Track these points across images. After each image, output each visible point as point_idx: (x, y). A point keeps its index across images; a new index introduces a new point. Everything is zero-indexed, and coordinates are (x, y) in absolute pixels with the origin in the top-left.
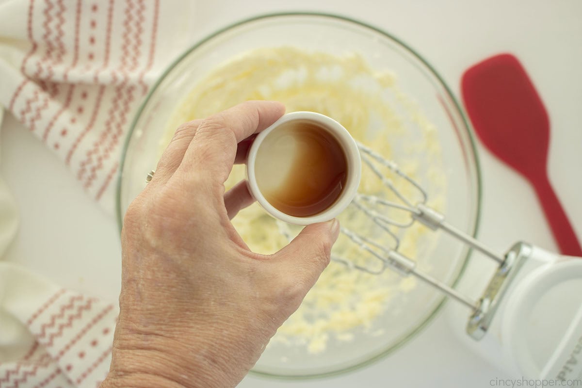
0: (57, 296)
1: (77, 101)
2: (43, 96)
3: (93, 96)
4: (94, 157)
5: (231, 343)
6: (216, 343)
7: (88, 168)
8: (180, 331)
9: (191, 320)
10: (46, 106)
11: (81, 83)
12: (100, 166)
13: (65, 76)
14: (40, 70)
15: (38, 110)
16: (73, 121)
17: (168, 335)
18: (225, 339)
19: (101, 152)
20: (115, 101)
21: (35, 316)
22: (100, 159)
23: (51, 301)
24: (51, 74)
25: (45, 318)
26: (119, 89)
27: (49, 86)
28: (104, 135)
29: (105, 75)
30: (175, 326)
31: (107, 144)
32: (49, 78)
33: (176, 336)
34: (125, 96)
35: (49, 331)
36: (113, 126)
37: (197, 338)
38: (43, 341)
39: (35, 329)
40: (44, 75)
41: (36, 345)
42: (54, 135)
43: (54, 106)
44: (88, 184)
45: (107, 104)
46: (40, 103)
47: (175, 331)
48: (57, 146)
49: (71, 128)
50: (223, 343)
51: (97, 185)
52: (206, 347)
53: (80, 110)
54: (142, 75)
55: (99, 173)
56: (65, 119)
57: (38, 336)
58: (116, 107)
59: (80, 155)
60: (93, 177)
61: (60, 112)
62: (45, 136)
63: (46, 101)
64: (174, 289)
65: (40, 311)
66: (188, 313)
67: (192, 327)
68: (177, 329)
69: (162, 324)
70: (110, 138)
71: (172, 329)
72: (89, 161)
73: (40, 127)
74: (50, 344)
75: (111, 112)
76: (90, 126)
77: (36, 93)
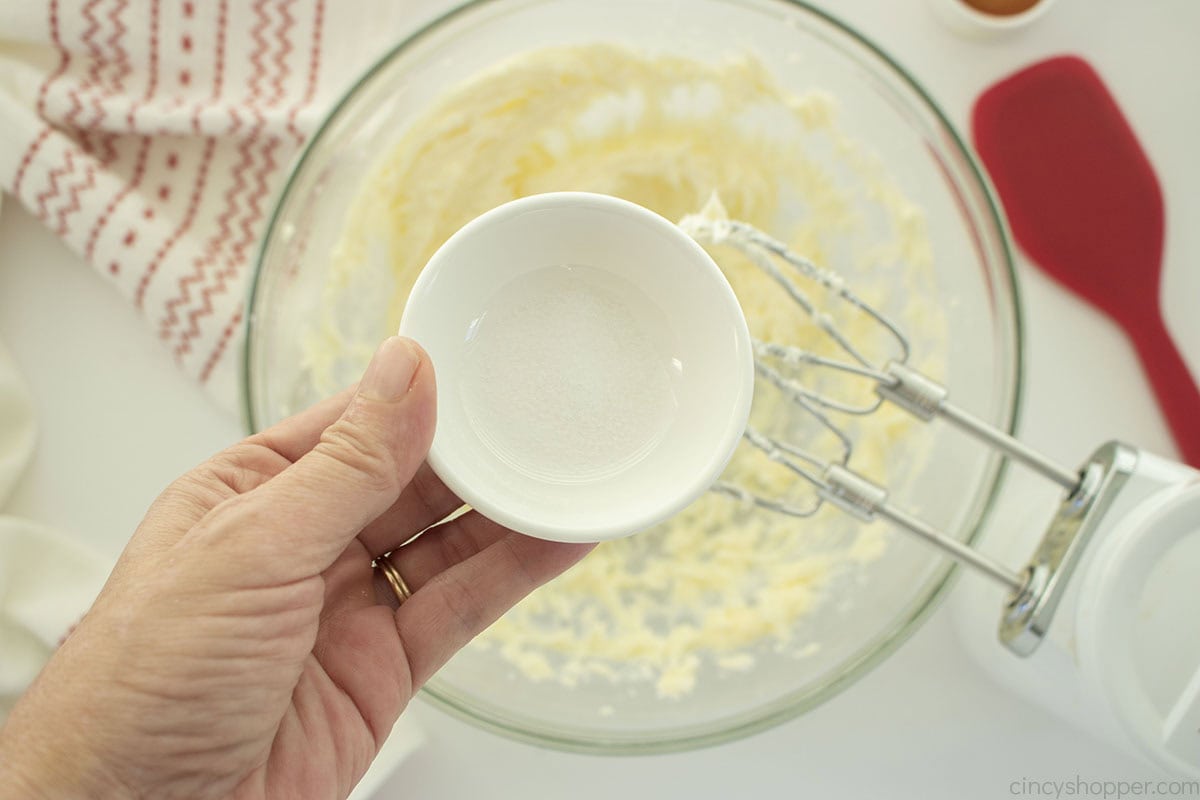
1: (156, 173)
2: (83, 162)
3: (190, 162)
4: (195, 290)
7: (182, 312)
10: (90, 182)
11: (165, 134)
12: (207, 309)
13: (130, 119)
14: (78, 107)
15: (74, 191)
16: (149, 214)
19: (210, 281)
20: (237, 172)
22: (207, 294)
24: (101, 114)
26: (244, 148)
27: (97, 141)
28: (216, 245)
29: (215, 116)
31: (221, 263)
32: (96, 123)
34: (259, 161)
36: (234, 224)
40: (84, 119)
42: (109, 245)
43: (108, 183)
44: (184, 349)
45: (220, 179)
46: (79, 177)
48: (114, 268)
49: (143, 227)
51: (201, 348)
53: (164, 193)
54: (292, 114)
55: (204, 323)
58: (240, 183)
59: (164, 286)
60: (194, 332)
61: (120, 197)
62: (91, 246)
63: (90, 171)
70: (227, 249)
72: (185, 298)
73: (79, 226)
75: (230, 196)
76: (186, 225)
77: (69, 156)
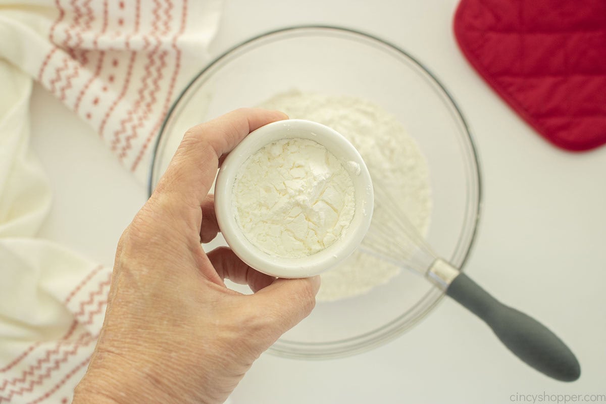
0: (94, 273)
1: (108, 69)
2: (72, 64)
3: (124, 63)
4: (128, 126)
5: (180, 365)
6: (162, 363)
7: (122, 137)
8: (129, 348)
9: (141, 337)
10: (76, 74)
11: (112, 50)
12: (135, 135)
13: (95, 43)
14: (69, 37)
15: (69, 78)
16: (105, 89)
17: (117, 351)
18: (173, 360)
19: (136, 121)
20: (147, 68)
21: (73, 294)
22: (134, 128)
23: (89, 278)
24: (81, 40)
25: (83, 296)
26: (150, 56)
27: (78, 54)
28: (138, 104)
29: (137, 40)
30: (125, 343)
31: (140, 113)
32: (78, 45)
33: (124, 353)
34: (158, 62)
35: (88, 309)
36: (146, 94)
37: (143, 356)
38: (82, 319)
39: (74, 307)
40: (72, 43)
41: (75, 324)
42: (86, 105)
43: (85, 74)
44: (123, 155)
45: (139, 71)
46: (70, 71)
47: (124, 347)
48: (89, 116)
49: (103, 96)
50: (170, 364)
51: (132, 155)
52: (150, 365)
53: (111, 79)
54: (175, 39)
55: (133, 142)
56: (96, 87)
57: (76, 314)
58: (149, 74)
59: (113, 124)
60: (128, 147)
61: (91, 81)
62: (77, 106)
63: (76, 68)
64: (131, 305)
65: (78, 288)
66: (139, 330)
67: (140, 345)
68: (126, 345)
69: (115, 340)
70: (143, 106)
71: (123, 345)
72: (124, 130)
73: (71, 96)
74: (90, 322)
75: (144, 80)
76: (123, 94)
77: (65, 61)
